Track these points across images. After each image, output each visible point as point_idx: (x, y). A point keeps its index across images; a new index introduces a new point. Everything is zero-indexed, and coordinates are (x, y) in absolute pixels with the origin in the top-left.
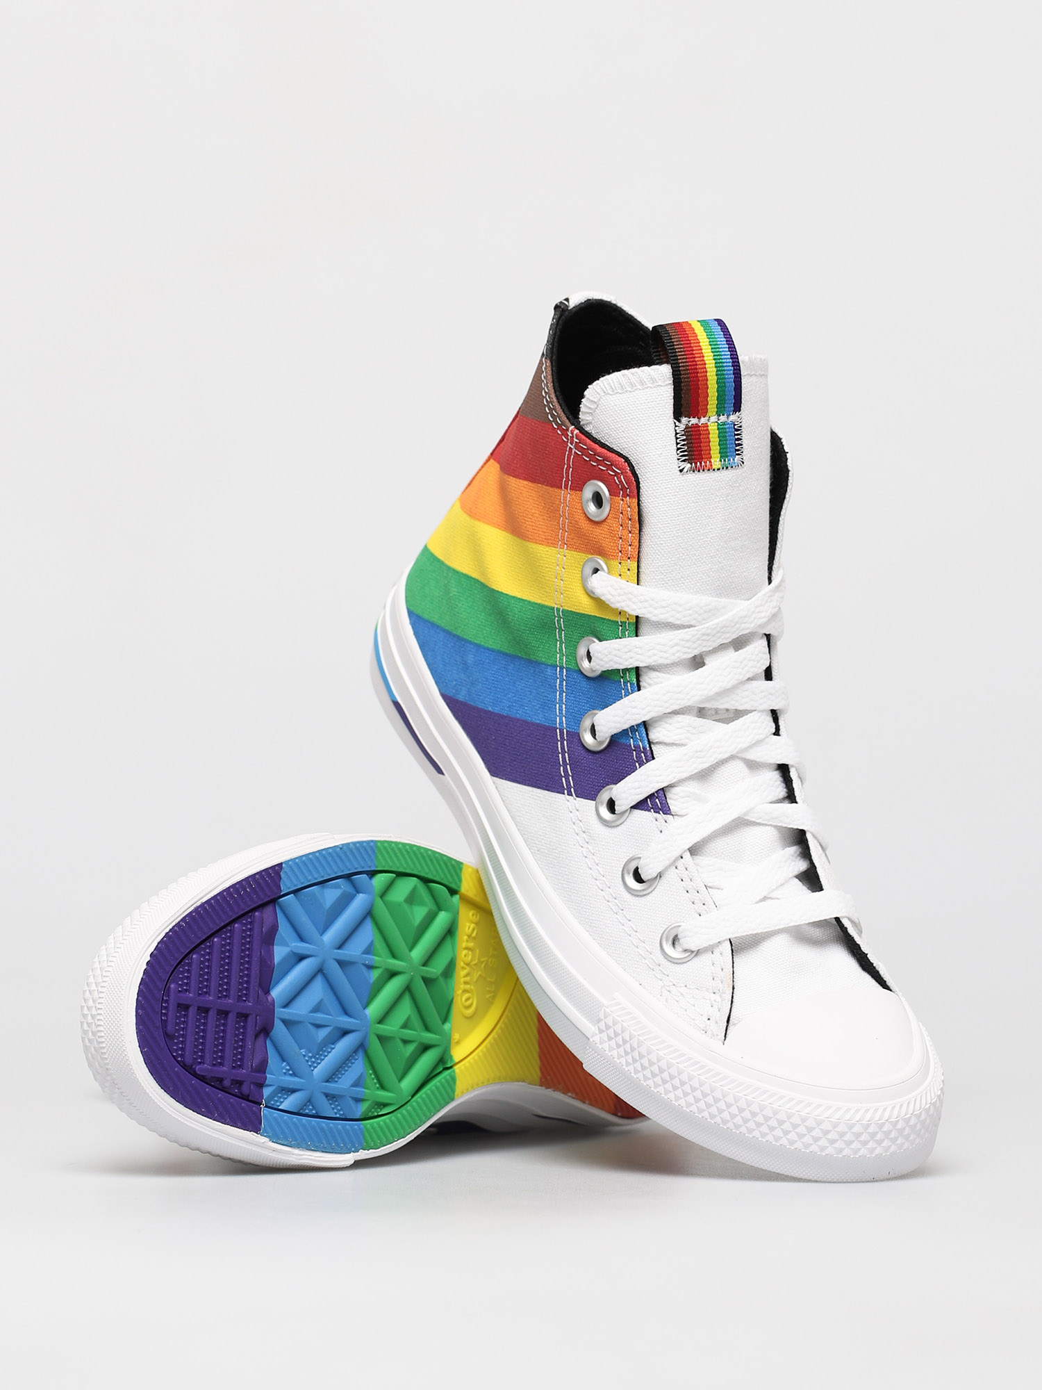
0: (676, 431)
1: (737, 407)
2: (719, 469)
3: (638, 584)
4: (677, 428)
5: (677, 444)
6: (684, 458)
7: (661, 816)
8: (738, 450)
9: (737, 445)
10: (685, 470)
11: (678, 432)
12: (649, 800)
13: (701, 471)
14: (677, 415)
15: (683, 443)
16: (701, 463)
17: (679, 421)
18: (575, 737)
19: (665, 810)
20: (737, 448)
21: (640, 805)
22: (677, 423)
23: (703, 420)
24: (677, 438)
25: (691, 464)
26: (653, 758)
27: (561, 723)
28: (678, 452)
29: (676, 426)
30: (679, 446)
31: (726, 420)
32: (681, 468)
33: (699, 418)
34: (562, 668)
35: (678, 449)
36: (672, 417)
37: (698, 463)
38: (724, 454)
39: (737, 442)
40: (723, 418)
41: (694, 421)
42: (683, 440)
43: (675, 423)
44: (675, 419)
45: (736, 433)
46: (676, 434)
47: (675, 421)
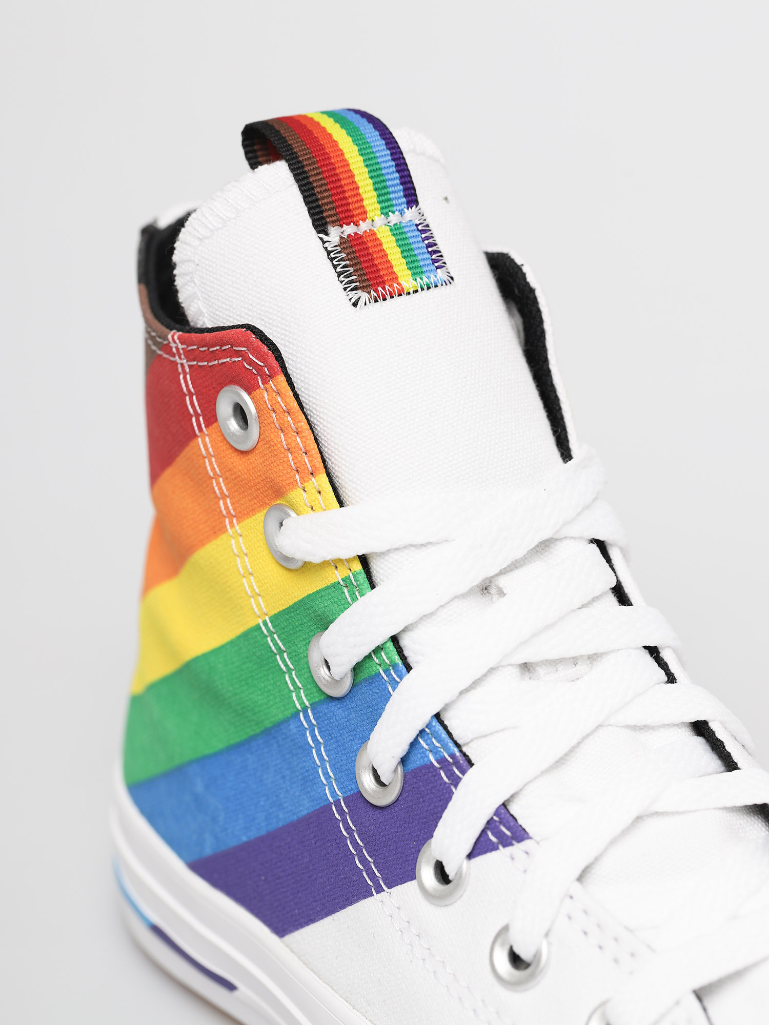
0: (326, 248)
1: (412, 199)
2: (416, 291)
3: (341, 504)
4: (326, 245)
5: (335, 267)
6: (353, 285)
7: (517, 849)
8: (437, 261)
9: (431, 253)
10: (361, 303)
11: (329, 249)
12: (489, 834)
13: (388, 297)
14: (320, 226)
15: (343, 263)
16: (384, 288)
17: (327, 234)
18: (357, 799)
19: (520, 835)
20: (434, 257)
21: (480, 847)
22: (325, 238)
23: (364, 227)
24: (332, 259)
25: (369, 293)
26: (471, 764)
27: (333, 792)
28: (342, 278)
29: (324, 242)
30: (339, 269)
31: (400, 219)
32: (353, 300)
33: (357, 224)
34: (305, 710)
35: (339, 274)
36: (314, 232)
37: (380, 289)
38: (415, 270)
39: (430, 249)
40: (394, 218)
41: (349, 230)
42: (342, 260)
43: (321, 239)
44: (319, 232)
45: (423, 236)
46: (329, 253)
47: (321, 235)
